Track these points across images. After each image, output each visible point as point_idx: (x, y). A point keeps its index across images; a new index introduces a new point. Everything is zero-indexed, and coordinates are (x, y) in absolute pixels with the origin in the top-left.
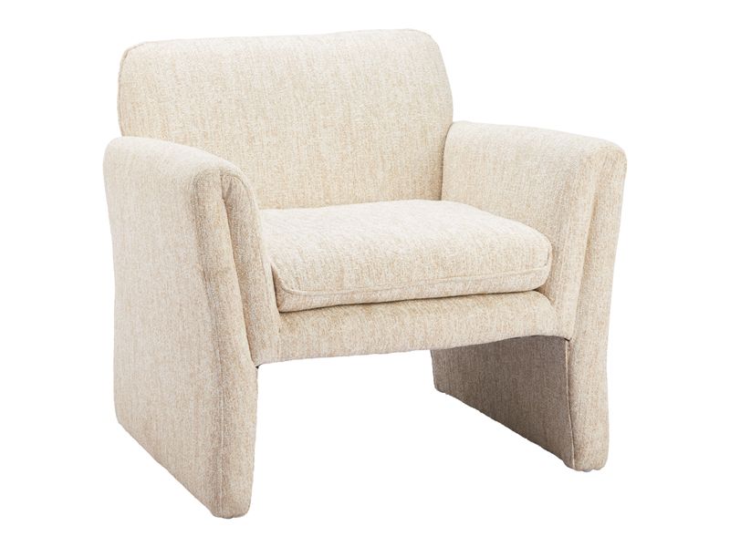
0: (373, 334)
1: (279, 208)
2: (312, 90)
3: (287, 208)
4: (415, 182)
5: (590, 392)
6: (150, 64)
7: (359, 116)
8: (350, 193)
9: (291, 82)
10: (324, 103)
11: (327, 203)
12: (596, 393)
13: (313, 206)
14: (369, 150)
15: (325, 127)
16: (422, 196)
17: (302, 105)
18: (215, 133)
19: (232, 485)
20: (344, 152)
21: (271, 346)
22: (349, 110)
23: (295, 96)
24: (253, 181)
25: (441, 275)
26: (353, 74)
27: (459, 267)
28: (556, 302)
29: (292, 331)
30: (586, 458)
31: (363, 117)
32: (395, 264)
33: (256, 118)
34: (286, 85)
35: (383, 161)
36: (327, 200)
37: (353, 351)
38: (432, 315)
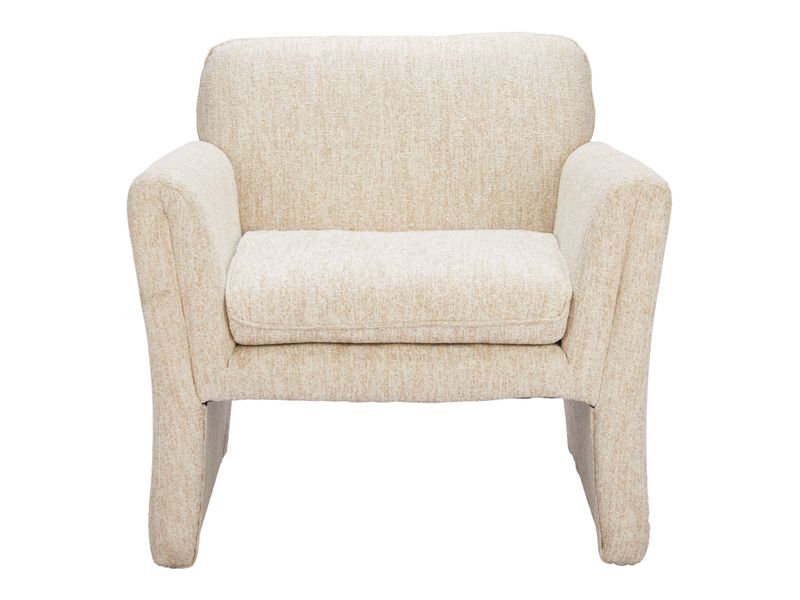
0: (337, 378)
1: (352, 229)
2: (407, 98)
3: (362, 230)
4: (521, 210)
5: (616, 471)
6: (229, 63)
7: (459, 130)
8: (439, 217)
9: (381, 89)
10: (418, 114)
11: (411, 228)
12: (624, 473)
13: (393, 230)
14: (467, 170)
15: (416, 141)
16: (529, 226)
17: (392, 115)
18: (287, 141)
19: (169, 531)
20: (437, 170)
21: (216, 382)
22: (448, 123)
23: (384, 105)
24: (325, 198)
25: (424, 318)
26: (459, 83)
27: (447, 310)
28: (573, 361)
29: (242, 367)
30: (613, 550)
31: (464, 131)
32: (369, 300)
33: (336, 127)
34: (377, 92)
35: (483, 184)
36: (411, 225)
37: (314, 396)
38: (413, 363)
